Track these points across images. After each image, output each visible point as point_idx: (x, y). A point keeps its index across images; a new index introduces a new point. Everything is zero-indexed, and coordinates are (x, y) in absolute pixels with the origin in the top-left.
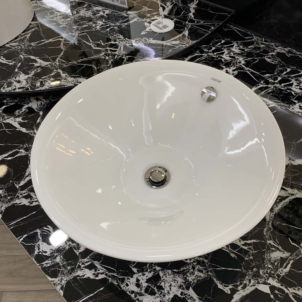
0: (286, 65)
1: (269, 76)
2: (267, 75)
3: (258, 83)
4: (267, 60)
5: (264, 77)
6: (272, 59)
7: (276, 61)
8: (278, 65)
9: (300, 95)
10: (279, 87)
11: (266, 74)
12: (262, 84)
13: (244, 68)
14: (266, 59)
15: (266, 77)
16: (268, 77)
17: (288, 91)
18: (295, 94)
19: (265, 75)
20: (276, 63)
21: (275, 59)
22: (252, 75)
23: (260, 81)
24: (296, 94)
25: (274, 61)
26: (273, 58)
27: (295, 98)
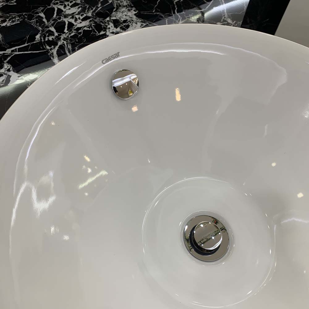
0: (31, 13)
1: (40, 37)
2: (38, 37)
3: (48, 51)
4: (6, 25)
5: (38, 41)
6: (8, 20)
7: (15, 17)
8: (24, 20)
9: (93, 24)
10: (68, 36)
11: (35, 38)
12: (51, 49)
13: (4, 54)
14: (4, 24)
15: (41, 39)
16: (42, 38)
17: (81, 32)
18: (89, 28)
19: (36, 40)
20: (18, 20)
21: (11, 17)
22: (27, 51)
23: (44, 49)
24: (90, 26)
25: (14, 20)
26: (8, 18)
27: (96, 31)
